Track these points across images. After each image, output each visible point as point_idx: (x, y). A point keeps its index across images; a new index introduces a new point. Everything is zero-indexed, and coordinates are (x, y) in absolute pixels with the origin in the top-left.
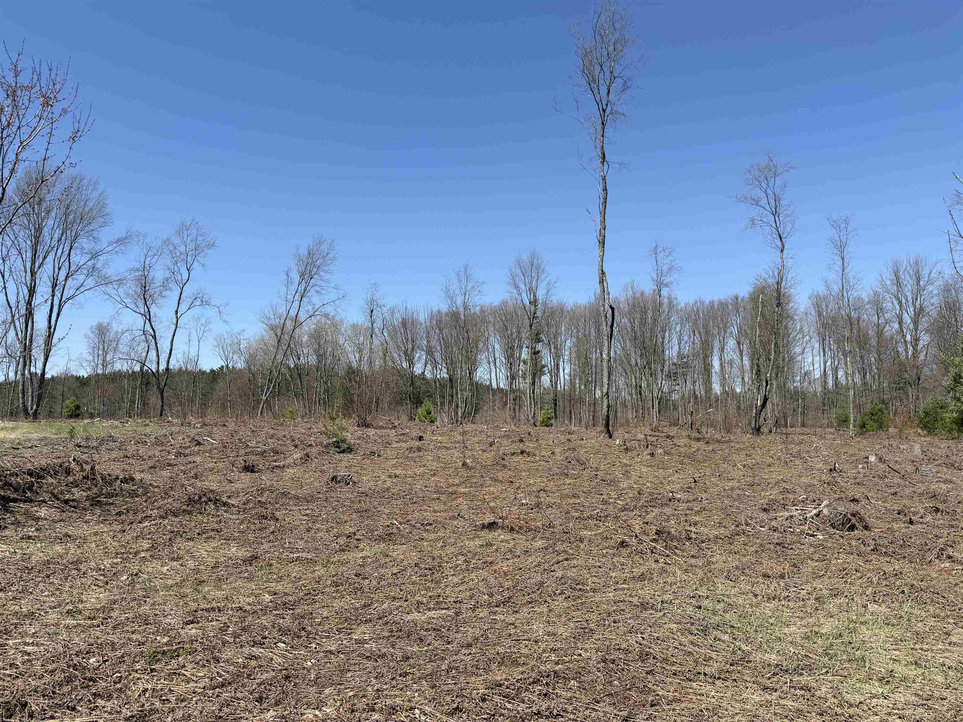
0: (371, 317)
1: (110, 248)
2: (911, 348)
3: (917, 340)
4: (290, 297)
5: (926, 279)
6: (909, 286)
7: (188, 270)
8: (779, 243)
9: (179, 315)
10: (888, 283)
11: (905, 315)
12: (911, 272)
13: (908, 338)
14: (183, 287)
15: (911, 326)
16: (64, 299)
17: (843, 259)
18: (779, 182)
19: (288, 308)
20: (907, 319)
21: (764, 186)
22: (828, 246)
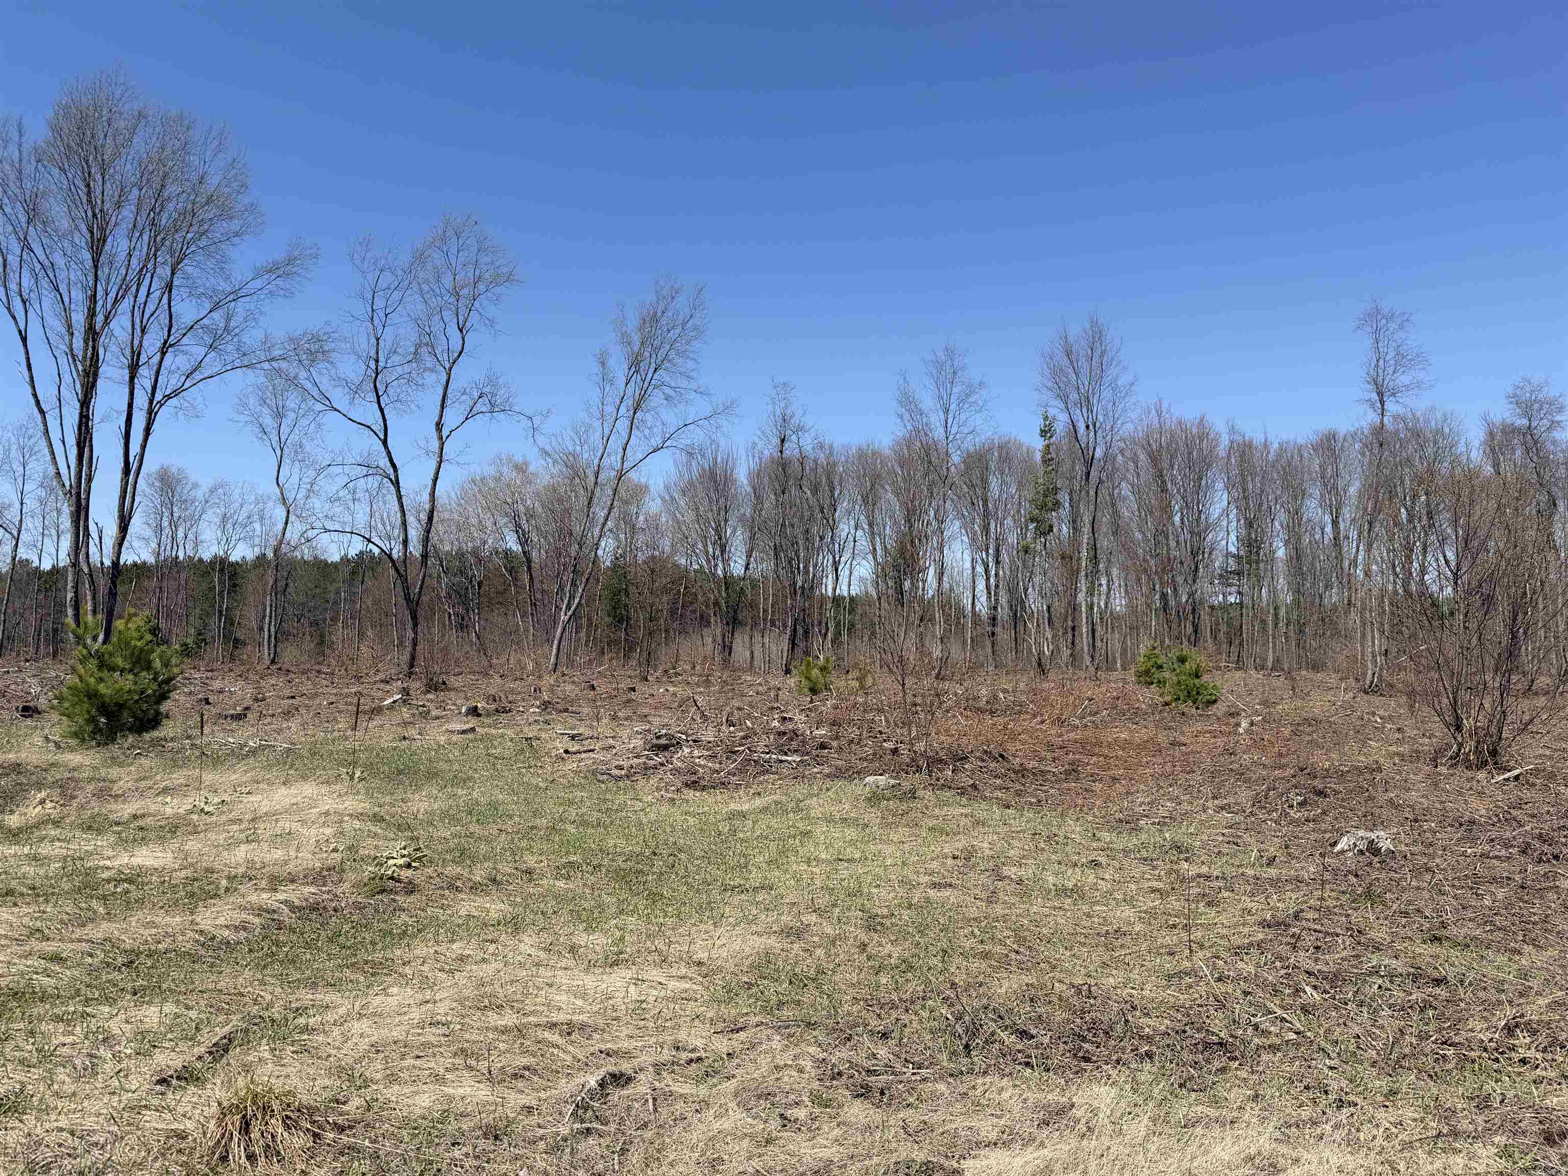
0: (781, 452)
1: (258, 283)
4: (610, 409)
7: (461, 331)
9: (445, 433)
14: (450, 369)
16: (158, 397)
19: (607, 432)
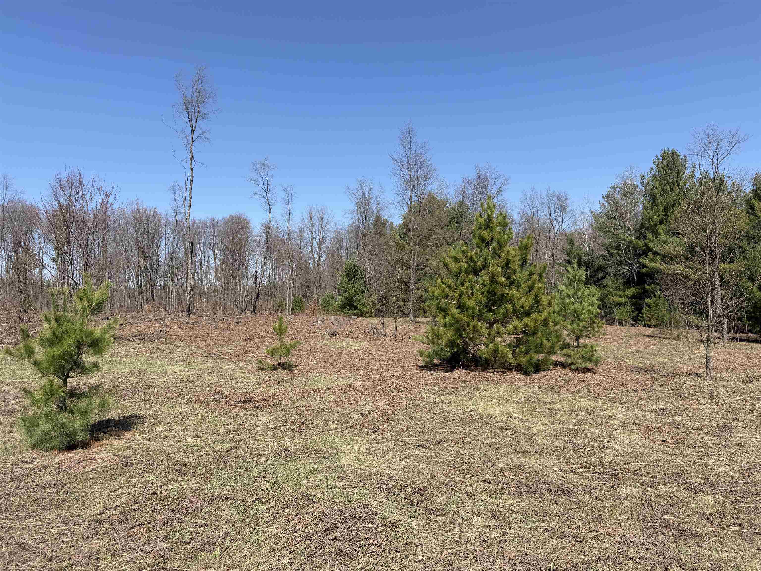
2: (317, 262)
3: (320, 257)
5: (326, 221)
6: (317, 224)
8: (268, 208)
10: (306, 220)
11: (314, 242)
12: (318, 215)
13: (315, 256)
15: (317, 248)
17: (289, 211)
18: (270, 173)
20: (315, 244)
21: (262, 174)
22: (282, 203)
